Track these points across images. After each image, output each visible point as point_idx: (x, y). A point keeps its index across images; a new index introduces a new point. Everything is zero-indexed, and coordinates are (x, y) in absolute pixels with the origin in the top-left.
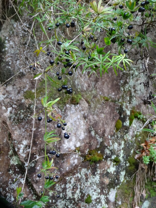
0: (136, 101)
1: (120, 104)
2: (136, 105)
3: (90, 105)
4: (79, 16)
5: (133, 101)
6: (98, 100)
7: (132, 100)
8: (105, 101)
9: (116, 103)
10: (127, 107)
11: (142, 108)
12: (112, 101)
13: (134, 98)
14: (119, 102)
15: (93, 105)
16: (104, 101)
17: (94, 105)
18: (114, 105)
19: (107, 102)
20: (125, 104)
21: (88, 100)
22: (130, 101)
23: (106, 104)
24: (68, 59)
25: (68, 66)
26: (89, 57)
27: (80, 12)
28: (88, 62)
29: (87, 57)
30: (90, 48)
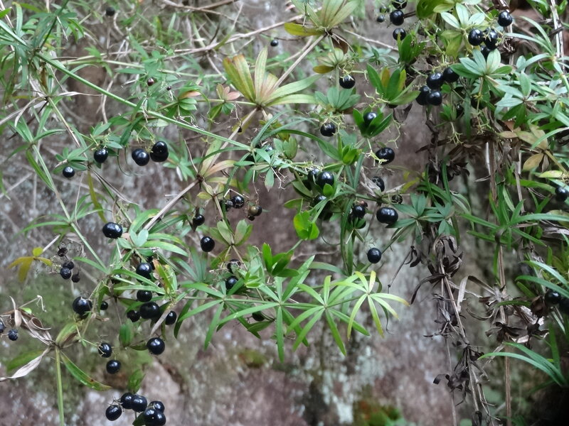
0: (373, 360)
1: (310, 379)
2: (377, 379)
3: (188, 390)
5: (362, 364)
6: (220, 368)
7: (361, 358)
8: (248, 370)
9: (292, 376)
10: (338, 389)
11: (401, 388)
12: (277, 367)
13: (368, 350)
14: (306, 372)
15: (200, 389)
16: (244, 370)
17: (203, 386)
18: (286, 381)
19: (255, 372)
20: (332, 377)
21: (176, 369)
22: (352, 364)
23: (251, 379)
24: (145, 291)
25: (146, 317)
26: (229, 279)
27: (185, 101)
28: (225, 299)
29: (224, 280)
30: (232, 244)
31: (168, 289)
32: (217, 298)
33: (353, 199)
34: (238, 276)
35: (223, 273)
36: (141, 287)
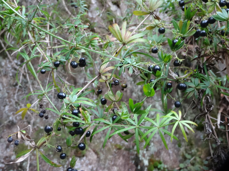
0: (154, 147)
1: (136, 153)
2: (155, 152)
3: (100, 157)
4: (92, 48)
6: (109, 150)
8: (117, 150)
9: (130, 152)
10: (144, 155)
11: (162, 154)
12: (126, 149)
13: (152, 144)
14: (134, 151)
15: (103, 156)
18: (128, 154)
19: (120, 150)
20: (142, 152)
21: (96, 151)
22: (148, 148)
23: (118, 153)
24: (77, 122)
25: (77, 134)
26: (113, 116)
27: (93, 41)
28: (112, 125)
29: (111, 117)
30: (115, 101)
31: (87, 121)
32: (108, 125)
33: (166, 80)
34: (117, 115)
35: (111, 114)
36: (75, 121)
